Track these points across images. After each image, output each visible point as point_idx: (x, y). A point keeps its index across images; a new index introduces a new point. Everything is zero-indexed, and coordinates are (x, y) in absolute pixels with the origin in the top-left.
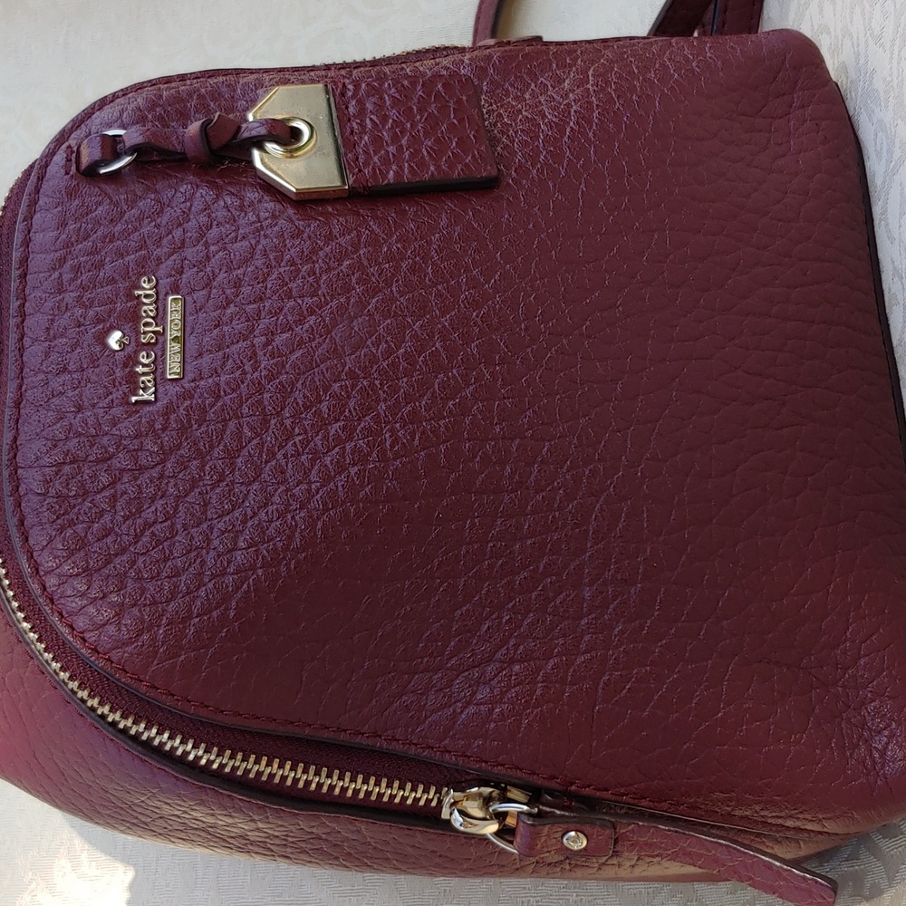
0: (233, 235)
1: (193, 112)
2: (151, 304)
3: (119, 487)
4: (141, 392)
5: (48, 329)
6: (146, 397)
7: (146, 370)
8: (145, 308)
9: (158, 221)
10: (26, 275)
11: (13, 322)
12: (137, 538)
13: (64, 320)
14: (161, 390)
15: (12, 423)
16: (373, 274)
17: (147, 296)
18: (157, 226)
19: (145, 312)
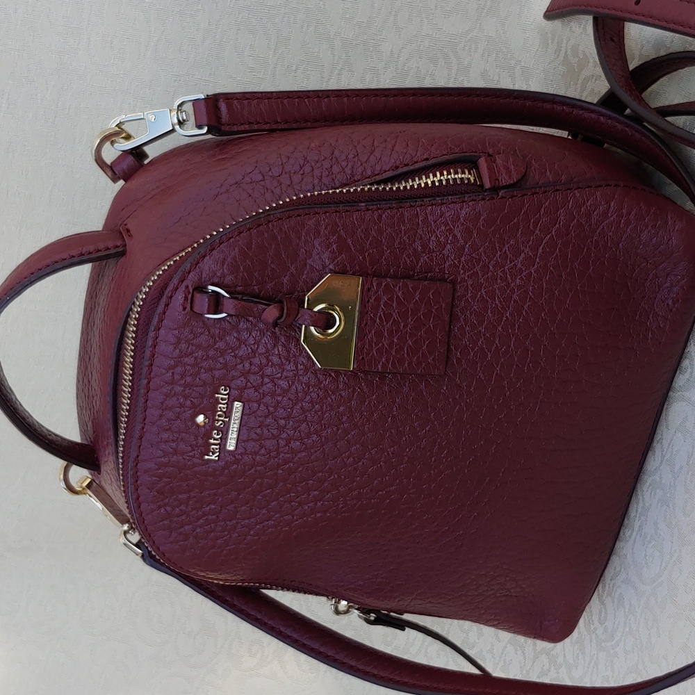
0: (279, 375)
1: (270, 262)
2: (224, 404)
3: (192, 494)
4: (211, 454)
5: (162, 403)
6: (213, 457)
7: (216, 442)
8: (220, 405)
9: (237, 352)
10: (152, 365)
11: (142, 391)
12: (198, 519)
13: (172, 402)
14: (222, 455)
15: (137, 448)
16: (356, 417)
17: (222, 399)
18: (235, 356)
19: (220, 408)
